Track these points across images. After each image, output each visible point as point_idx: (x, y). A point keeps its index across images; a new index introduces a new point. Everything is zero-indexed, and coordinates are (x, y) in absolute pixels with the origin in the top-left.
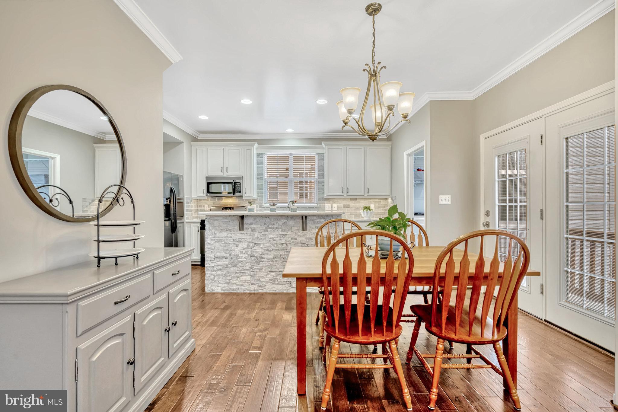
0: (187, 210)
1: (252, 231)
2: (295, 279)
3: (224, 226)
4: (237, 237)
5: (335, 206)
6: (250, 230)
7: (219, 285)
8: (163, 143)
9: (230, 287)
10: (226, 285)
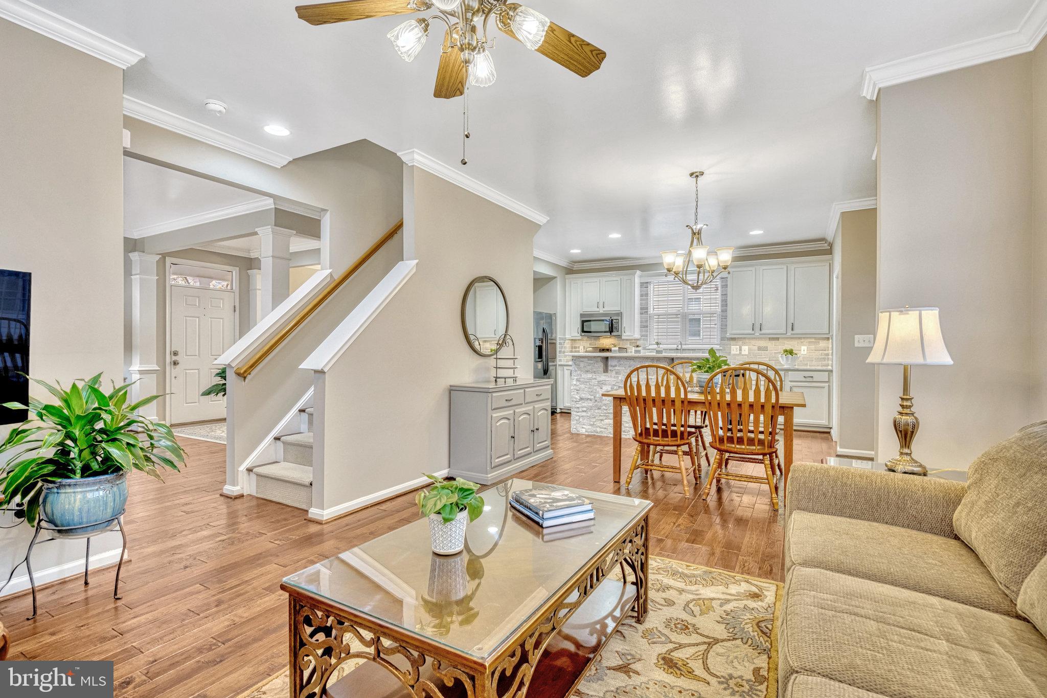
0: (560, 352)
1: (617, 373)
2: (611, 398)
3: (589, 368)
4: (601, 379)
5: (745, 349)
6: (614, 372)
7: (584, 426)
8: (534, 279)
9: (594, 429)
10: (590, 427)
